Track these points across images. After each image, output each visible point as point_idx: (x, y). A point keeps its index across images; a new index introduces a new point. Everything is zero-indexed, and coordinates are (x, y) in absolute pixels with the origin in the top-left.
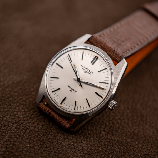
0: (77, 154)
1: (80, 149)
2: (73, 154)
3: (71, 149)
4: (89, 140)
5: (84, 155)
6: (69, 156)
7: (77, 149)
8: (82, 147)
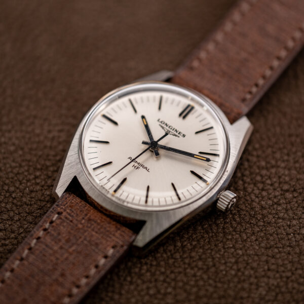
0: (268, 193)
1: (275, 182)
2: (260, 196)
3: (255, 184)
4: (294, 159)
5: (284, 194)
6: (250, 200)
7: (269, 182)
8: (280, 177)
